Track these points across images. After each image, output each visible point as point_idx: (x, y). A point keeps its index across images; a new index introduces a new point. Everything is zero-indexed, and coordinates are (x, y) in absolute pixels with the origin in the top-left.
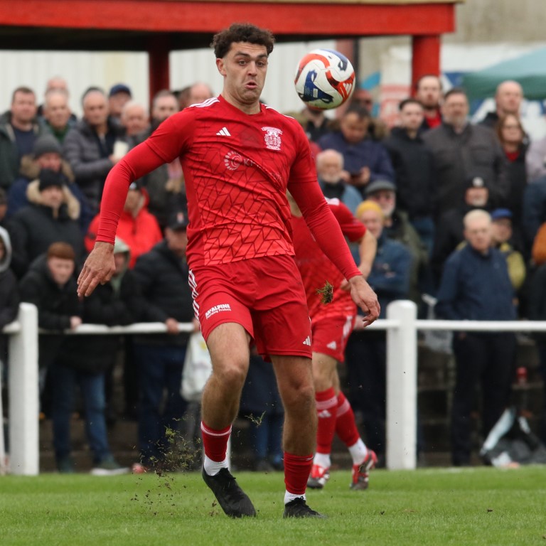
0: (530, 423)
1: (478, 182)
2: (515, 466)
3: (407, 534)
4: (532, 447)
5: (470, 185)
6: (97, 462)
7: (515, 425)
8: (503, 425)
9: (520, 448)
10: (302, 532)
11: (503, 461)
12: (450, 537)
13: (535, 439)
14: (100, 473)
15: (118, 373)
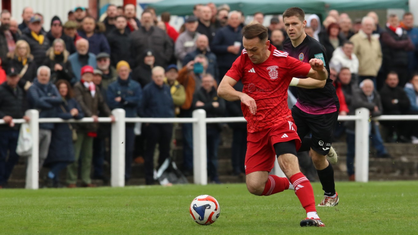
0: (177, 165)
1: (149, 53)
2: (170, 185)
3: (116, 216)
4: (178, 176)
5: (146, 55)
7: (170, 166)
8: (165, 166)
9: (173, 176)
10: (67, 215)
11: (165, 182)
13: (179, 172)
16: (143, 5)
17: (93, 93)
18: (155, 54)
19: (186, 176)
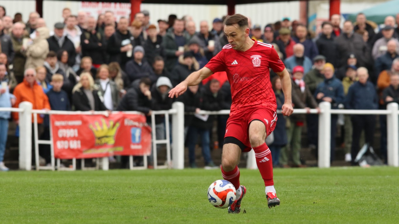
0: (374, 150)
1: (352, 56)
2: (368, 166)
3: (329, 193)
4: (375, 159)
5: (349, 57)
6: (206, 164)
7: (368, 150)
8: (363, 150)
10: (288, 192)
11: (364, 164)
12: (345, 195)
13: (376, 156)
14: (208, 168)
15: (215, 129)
16: (345, 16)
17: (303, 89)
18: (357, 57)
19: (381, 158)
